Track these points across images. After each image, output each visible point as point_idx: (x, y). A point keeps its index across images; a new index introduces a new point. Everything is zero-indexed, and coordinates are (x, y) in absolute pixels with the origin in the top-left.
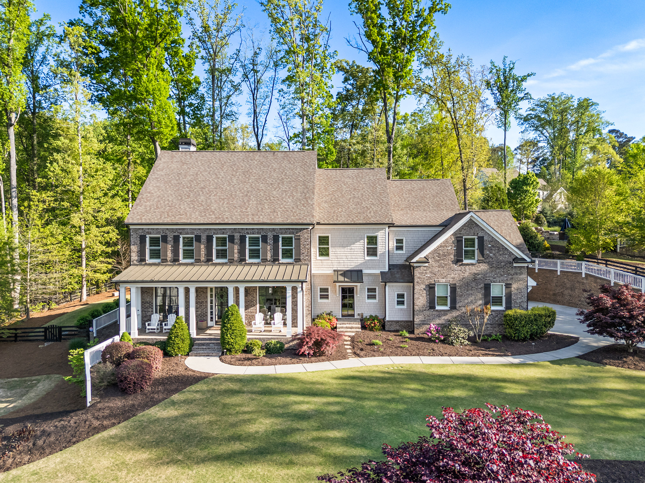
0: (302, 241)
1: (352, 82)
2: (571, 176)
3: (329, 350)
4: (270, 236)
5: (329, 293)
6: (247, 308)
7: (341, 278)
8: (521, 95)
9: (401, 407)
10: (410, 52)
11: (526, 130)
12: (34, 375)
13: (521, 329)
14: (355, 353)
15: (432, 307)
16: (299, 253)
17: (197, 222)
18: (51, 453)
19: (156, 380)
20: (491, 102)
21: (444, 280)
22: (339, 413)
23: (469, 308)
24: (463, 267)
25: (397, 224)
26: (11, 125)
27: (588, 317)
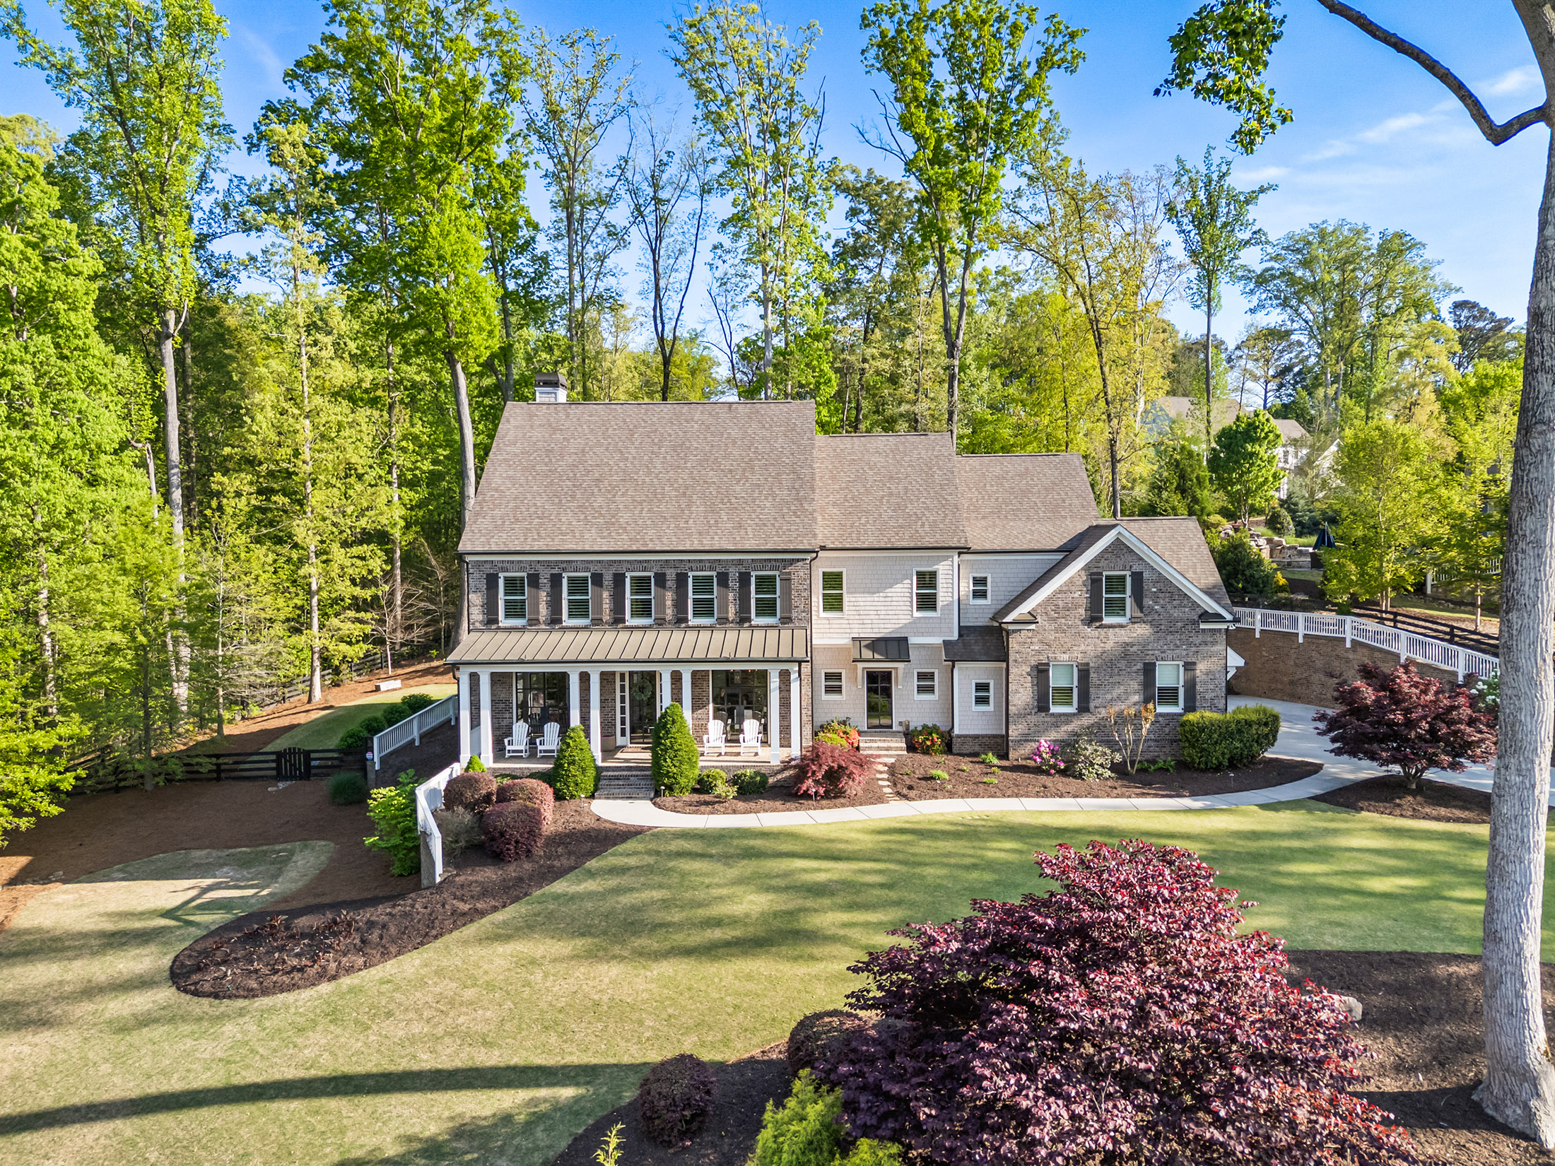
0: (795, 584)
1: (867, 217)
2: (1363, 413)
3: (853, 787)
4: (734, 573)
5: (844, 683)
6: (695, 708)
7: (867, 654)
8: (1245, 235)
9: (988, 877)
10: (996, 157)
11: (1261, 306)
12: (276, 841)
13: (1211, 749)
14: (898, 793)
15: (1042, 706)
16: (788, 607)
17: (596, 548)
18: (399, 953)
19: (548, 838)
20: (1178, 251)
21: (1066, 657)
22: (882, 886)
23: (1114, 710)
24: (1102, 631)
25: (975, 547)
26: (168, 336)
27: (1333, 724)
